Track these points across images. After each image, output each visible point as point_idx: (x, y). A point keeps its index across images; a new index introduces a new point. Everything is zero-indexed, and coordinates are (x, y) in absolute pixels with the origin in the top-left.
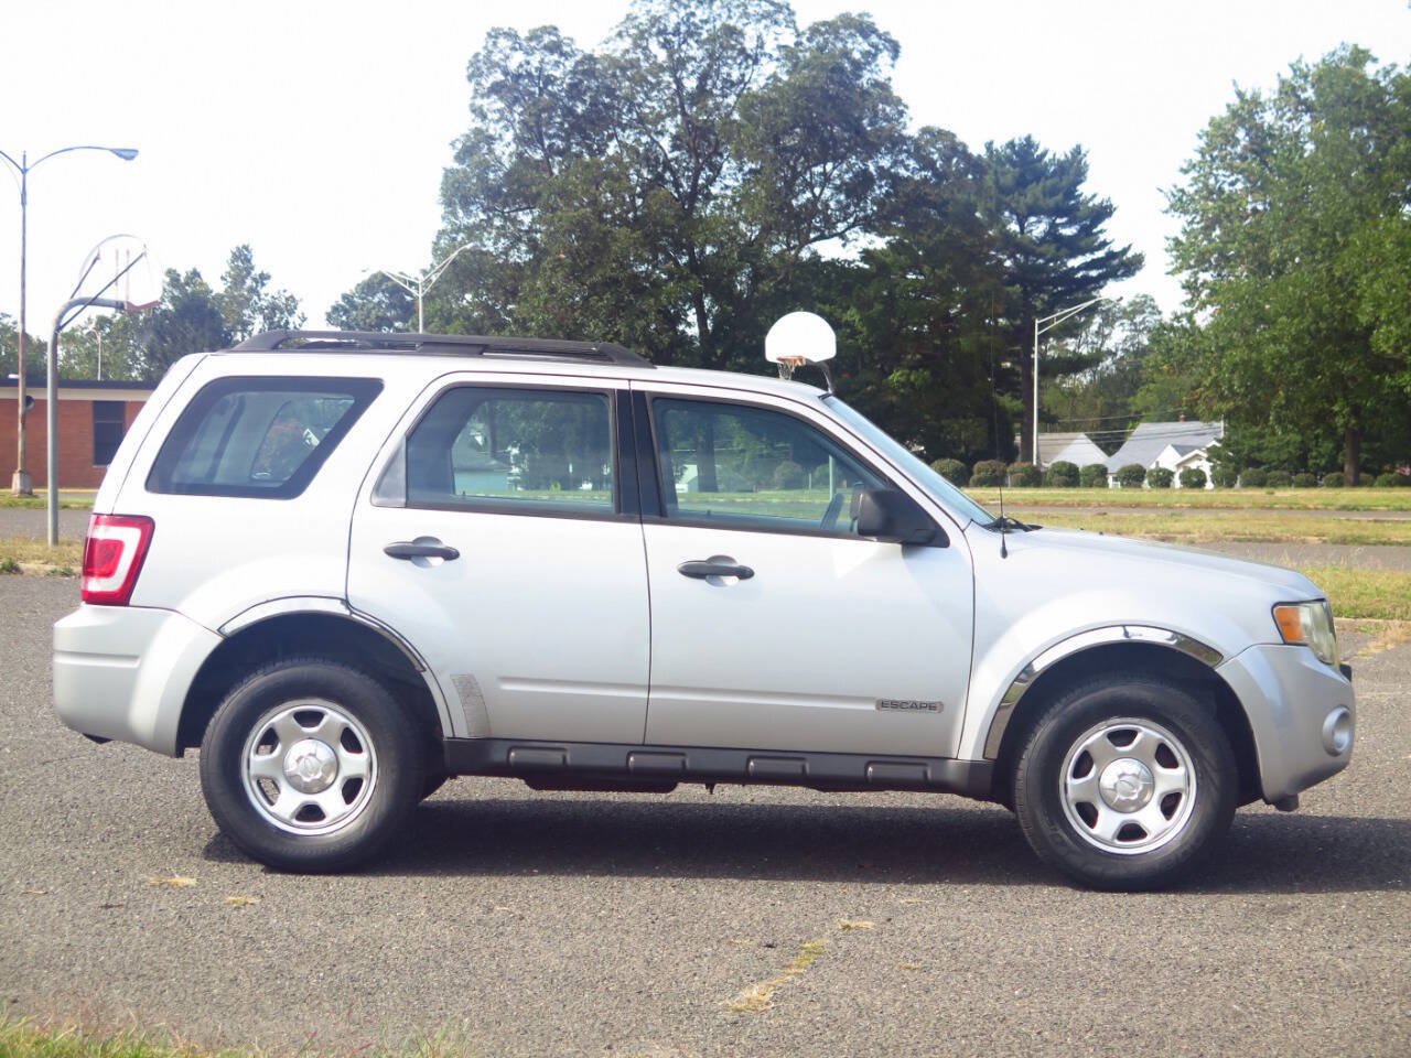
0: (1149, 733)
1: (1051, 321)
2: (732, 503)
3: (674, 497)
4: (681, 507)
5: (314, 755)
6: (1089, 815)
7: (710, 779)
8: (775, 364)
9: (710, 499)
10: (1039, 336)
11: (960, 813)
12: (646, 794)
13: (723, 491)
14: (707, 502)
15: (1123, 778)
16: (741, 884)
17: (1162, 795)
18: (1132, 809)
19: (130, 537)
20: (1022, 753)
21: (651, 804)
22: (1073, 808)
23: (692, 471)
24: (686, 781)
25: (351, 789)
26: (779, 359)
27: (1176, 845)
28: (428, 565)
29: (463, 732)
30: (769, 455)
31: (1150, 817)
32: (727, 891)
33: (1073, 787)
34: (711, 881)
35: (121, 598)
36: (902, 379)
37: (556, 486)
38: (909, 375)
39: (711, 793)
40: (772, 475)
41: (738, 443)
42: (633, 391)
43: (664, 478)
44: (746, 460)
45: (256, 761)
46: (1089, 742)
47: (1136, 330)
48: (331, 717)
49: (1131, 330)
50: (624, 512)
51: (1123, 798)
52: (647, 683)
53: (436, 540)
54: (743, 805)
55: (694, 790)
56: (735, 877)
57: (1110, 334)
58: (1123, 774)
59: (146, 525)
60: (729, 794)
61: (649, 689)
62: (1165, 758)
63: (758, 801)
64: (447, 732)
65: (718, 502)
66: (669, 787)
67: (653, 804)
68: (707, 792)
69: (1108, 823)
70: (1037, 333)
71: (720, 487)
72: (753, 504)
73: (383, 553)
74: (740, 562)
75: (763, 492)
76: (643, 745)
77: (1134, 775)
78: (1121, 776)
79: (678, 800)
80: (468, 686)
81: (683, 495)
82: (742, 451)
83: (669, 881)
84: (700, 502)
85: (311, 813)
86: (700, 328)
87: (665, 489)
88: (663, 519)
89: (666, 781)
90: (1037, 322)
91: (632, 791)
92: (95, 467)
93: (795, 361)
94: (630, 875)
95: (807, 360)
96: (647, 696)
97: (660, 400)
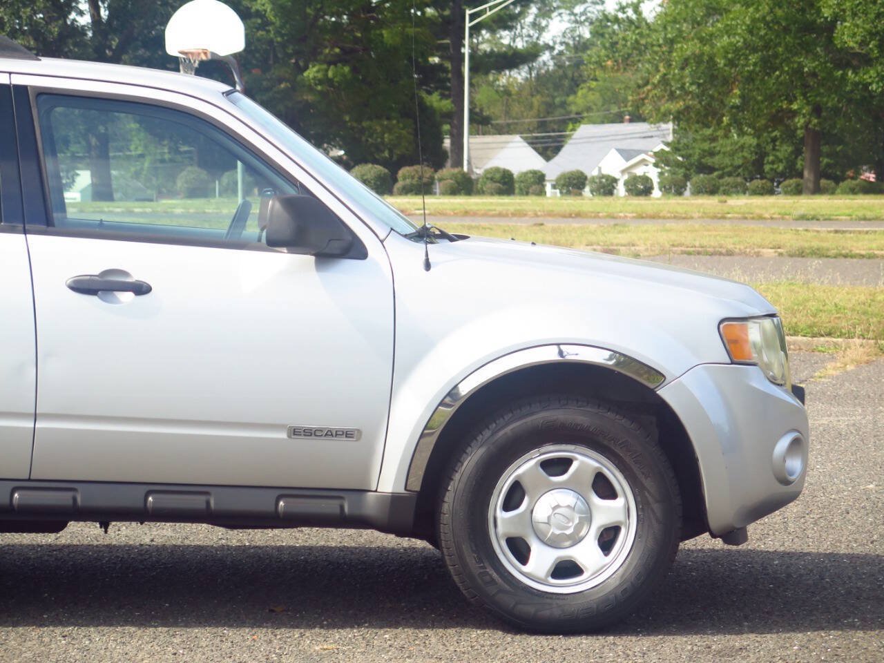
0: (585, 461)
1: (484, 11)
2: (130, 213)
3: (62, 206)
4: (69, 216)
6: (520, 550)
7: (104, 517)
8: (176, 58)
9: (106, 209)
10: (471, 28)
11: (381, 551)
12: (33, 535)
13: (121, 200)
14: (102, 212)
15: (557, 511)
16: (139, 632)
17: (599, 528)
18: (567, 544)
20: (448, 485)
21: (39, 546)
22: (504, 543)
23: (84, 178)
24: (78, 519)
26: (181, 53)
27: (614, 583)
30: (171, 160)
31: (587, 553)
32: (123, 640)
33: (503, 521)
34: (106, 629)
36: (320, 75)
38: (327, 71)
39: (106, 532)
40: (175, 183)
41: (136, 147)
42: (14, 86)
43: (51, 183)
44: (146, 165)
46: (520, 471)
47: (576, 22)
49: (569, 21)
50: (6, 222)
51: (558, 532)
52: (33, 411)
54: (141, 545)
55: (87, 530)
56: (133, 624)
57: (547, 26)
58: (558, 506)
60: (125, 534)
61: (36, 417)
62: (604, 488)
63: (159, 541)
65: (113, 212)
66: (58, 527)
67: (42, 546)
68: (101, 531)
69: (541, 560)
70: (468, 25)
71: (117, 196)
72: (154, 214)
74: (136, 276)
75: (164, 201)
76: (29, 480)
77: (569, 506)
78: (554, 508)
79: (69, 541)
81: (74, 205)
82: (142, 156)
83: (58, 630)
84: (93, 212)
86: (93, 16)
87: (52, 198)
88: (50, 229)
89: (53, 520)
90: (468, 12)
91: (16, 531)
93: (199, 54)
94: (15, 625)
95: (213, 54)
96: (33, 426)
97: (45, 97)
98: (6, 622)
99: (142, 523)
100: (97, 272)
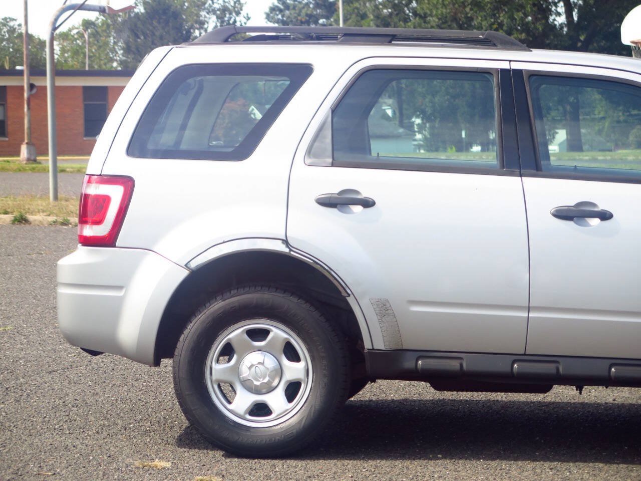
2: (595, 160)
3: (547, 156)
4: (552, 163)
5: (262, 364)
7: (579, 382)
8: (629, 46)
9: (577, 158)
12: (528, 395)
13: (588, 150)
14: (575, 160)
16: (606, 467)
19: (116, 193)
21: (532, 402)
23: (561, 135)
24: (560, 384)
25: (292, 390)
26: (633, 42)
28: (351, 212)
29: (380, 345)
30: (625, 121)
32: (595, 473)
34: (581, 465)
35: (109, 241)
37: (451, 148)
39: (580, 393)
40: (628, 138)
41: (599, 112)
42: (513, 70)
43: (539, 140)
44: (607, 124)
45: (217, 369)
48: (276, 334)
50: (506, 168)
52: (527, 305)
53: (357, 192)
54: (606, 403)
55: (566, 391)
56: (601, 461)
59: (128, 183)
60: (594, 395)
61: (529, 309)
63: (619, 401)
64: (367, 345)
65: (584, 159)
66: (546, 389)
67: (534, 402)
68: (576, 393)
71: (585, 147)
72: (613, 161)
73: (315, 202)
74: (602, 206)
75: (620, 151)
76: (525, 354)
79: (553, 400)
80: (384, 308)
81: (554, 155)
82: (604, 118)
83: (547, 464)
84: (569, 160)
85: (261, 410)
86: (567, 18)
87: (540, 149)
88: (539, 173)
89: (542, 384)
91: (516, 392)
92: (85, 139)
94: (516, 459)
96: (527, 315)
97: (535, 77)
98: (509, 457)
99: (606, 388)
100: (573, 204)
